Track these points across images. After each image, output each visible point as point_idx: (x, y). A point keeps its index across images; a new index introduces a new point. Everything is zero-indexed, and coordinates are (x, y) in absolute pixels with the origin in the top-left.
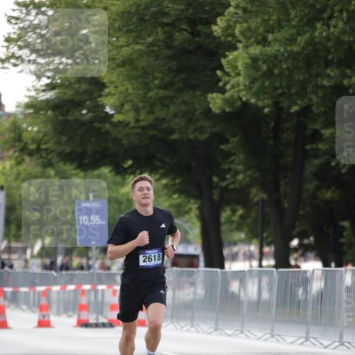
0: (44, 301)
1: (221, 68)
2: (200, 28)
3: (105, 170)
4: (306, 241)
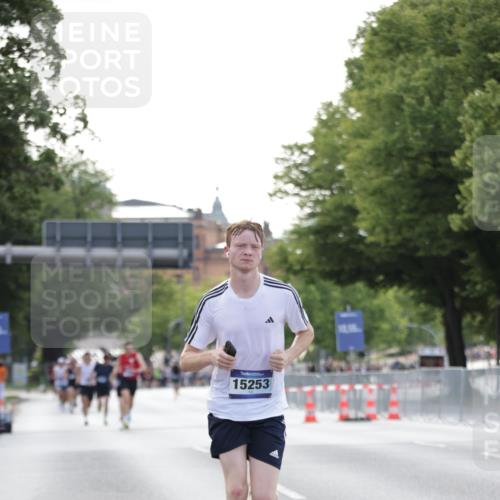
0: (310, 400)
1: (459, 192)
2: (441, 160)
3: (360, 285)
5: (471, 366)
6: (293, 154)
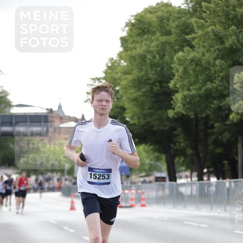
1: (172, 100)
2: (164, 84)
4: (210, 170)
5: (179, 181)
6: (95, 82)
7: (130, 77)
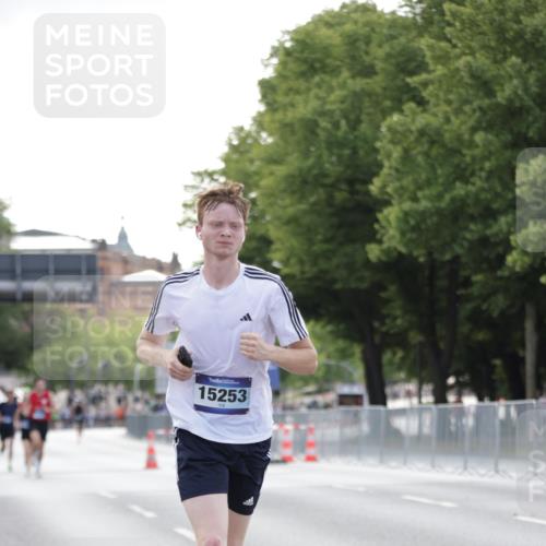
1: (377, 221)
2: (359, 187)
5: (392, 404)
6: (202, 181)
7: (281, 170)
